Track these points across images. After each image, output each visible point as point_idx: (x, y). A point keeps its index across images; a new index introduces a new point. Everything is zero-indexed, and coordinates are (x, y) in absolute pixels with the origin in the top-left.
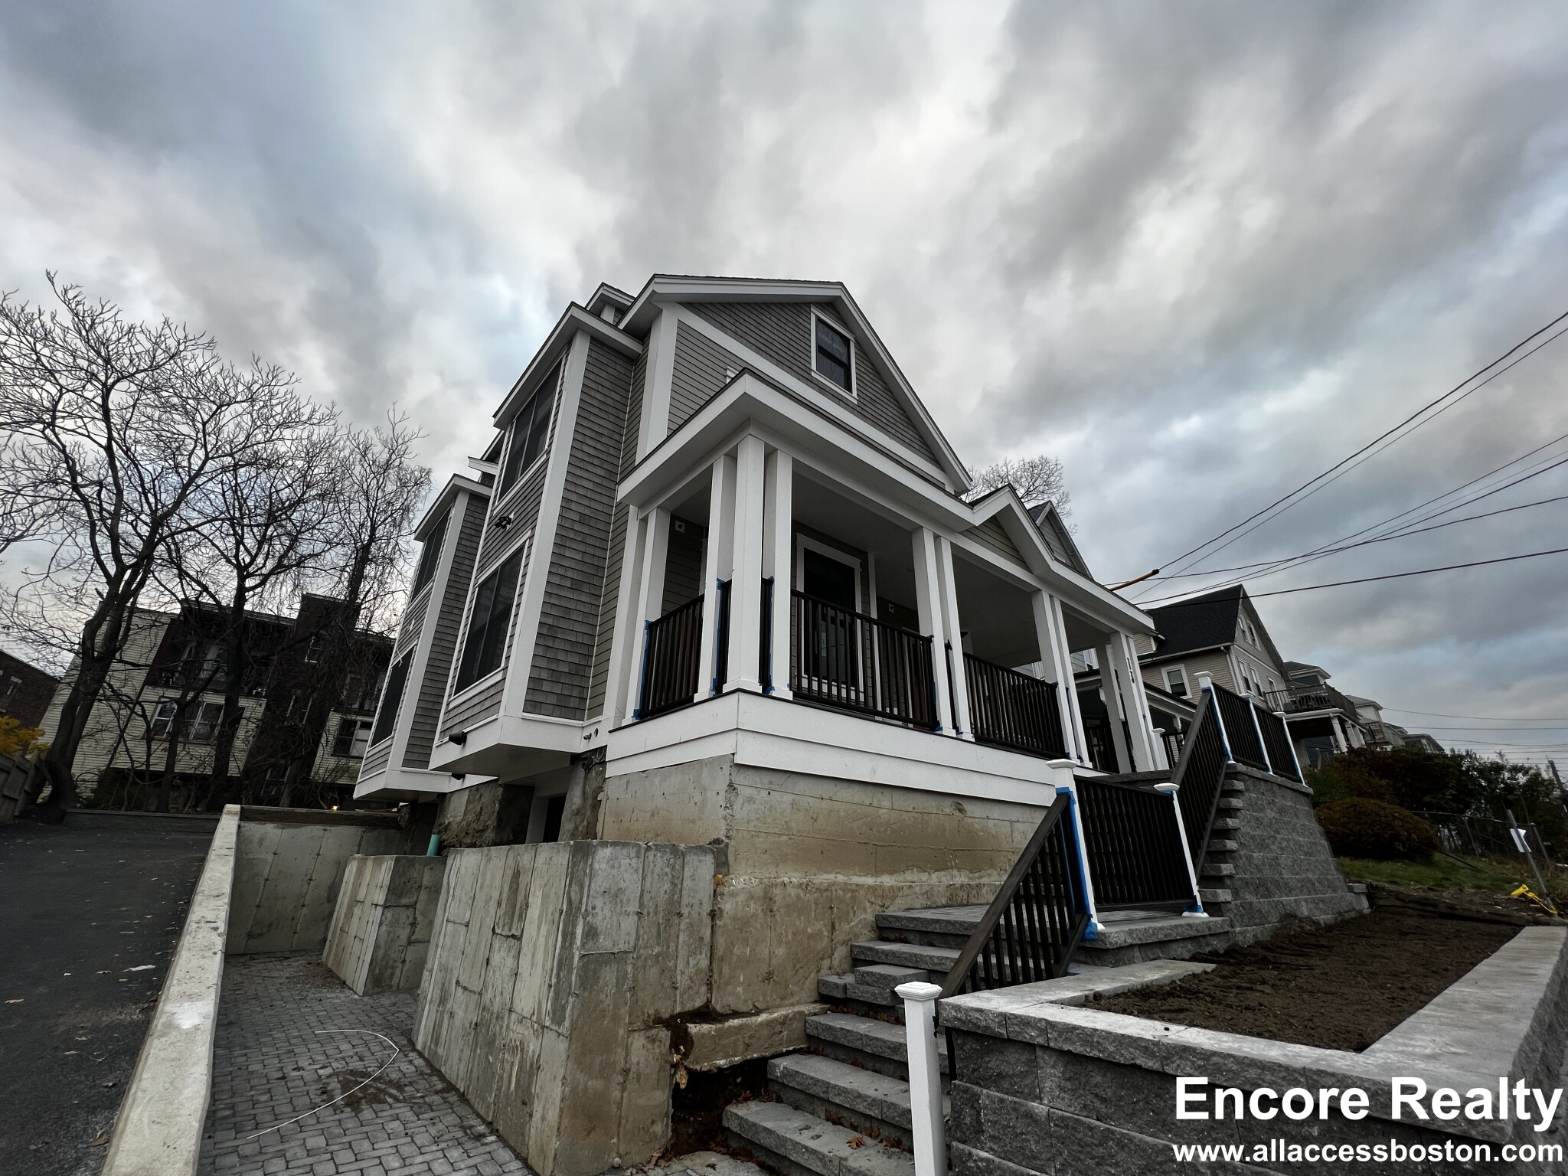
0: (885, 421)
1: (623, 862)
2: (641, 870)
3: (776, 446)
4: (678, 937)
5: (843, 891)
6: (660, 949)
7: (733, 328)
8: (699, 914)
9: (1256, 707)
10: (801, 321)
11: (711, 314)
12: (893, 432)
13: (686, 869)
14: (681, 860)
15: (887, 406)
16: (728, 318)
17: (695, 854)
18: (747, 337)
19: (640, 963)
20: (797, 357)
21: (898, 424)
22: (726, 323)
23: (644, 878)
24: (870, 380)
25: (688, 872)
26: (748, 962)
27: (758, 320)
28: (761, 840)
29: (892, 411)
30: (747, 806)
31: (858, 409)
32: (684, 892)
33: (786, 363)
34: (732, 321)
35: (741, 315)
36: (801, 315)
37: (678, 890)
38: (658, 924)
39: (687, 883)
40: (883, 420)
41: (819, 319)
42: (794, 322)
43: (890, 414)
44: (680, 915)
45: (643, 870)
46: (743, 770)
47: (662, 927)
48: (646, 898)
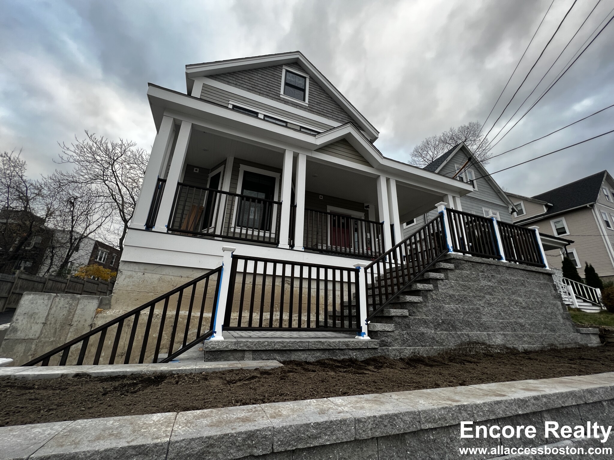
0: (326, 112)
1: (39, 301)
2: (49, 305)
3: (181, 119)
4: (67, 334)
5: (182, 319)
6: (54, 339)
7: (235, 82)
8: (83, 325)
9: (498, 222)
10: (276, 73)
11: (222, 78)
12: (331, 116)
13: (79, 305)
14: (77, 302)
15: (327, 105)
16: (232, 79)
17: (86, 299)
18: (243, 85)
19: (40, 344)
20: (272, 90)
21: (334, 112)
22: (230, 81)
23: (50, 309)
24: (318, 94)
25: (79, 307)
26: (109, 347)
27: (250, 77)
28: (134, 294)
29: (330, 106)
30: (127, 280)
31: (308, 108)
32: (75, 316)
33: (265, 93)
34: (234, 79)
35: (240, 76)
36: (276, 71)
37: (72, 315)
38: (56, 328)
39: (78, 312)
40: (325, 111)
41: (287, 71)
42: (272, 74)
43: (330, 108)
44: (71, 325)
45: (51, 305)
46: (127, 264)
47: (58, 330)
48: (50, 317)
